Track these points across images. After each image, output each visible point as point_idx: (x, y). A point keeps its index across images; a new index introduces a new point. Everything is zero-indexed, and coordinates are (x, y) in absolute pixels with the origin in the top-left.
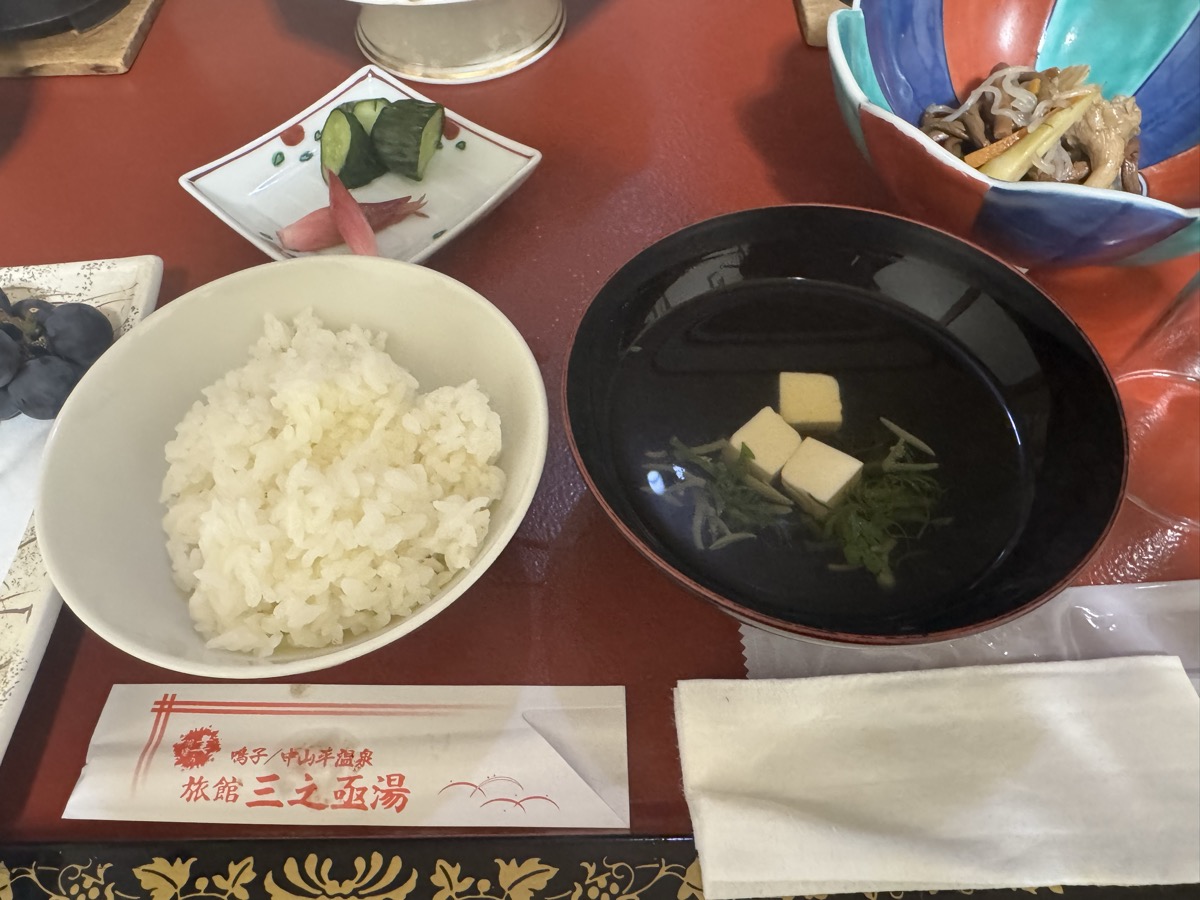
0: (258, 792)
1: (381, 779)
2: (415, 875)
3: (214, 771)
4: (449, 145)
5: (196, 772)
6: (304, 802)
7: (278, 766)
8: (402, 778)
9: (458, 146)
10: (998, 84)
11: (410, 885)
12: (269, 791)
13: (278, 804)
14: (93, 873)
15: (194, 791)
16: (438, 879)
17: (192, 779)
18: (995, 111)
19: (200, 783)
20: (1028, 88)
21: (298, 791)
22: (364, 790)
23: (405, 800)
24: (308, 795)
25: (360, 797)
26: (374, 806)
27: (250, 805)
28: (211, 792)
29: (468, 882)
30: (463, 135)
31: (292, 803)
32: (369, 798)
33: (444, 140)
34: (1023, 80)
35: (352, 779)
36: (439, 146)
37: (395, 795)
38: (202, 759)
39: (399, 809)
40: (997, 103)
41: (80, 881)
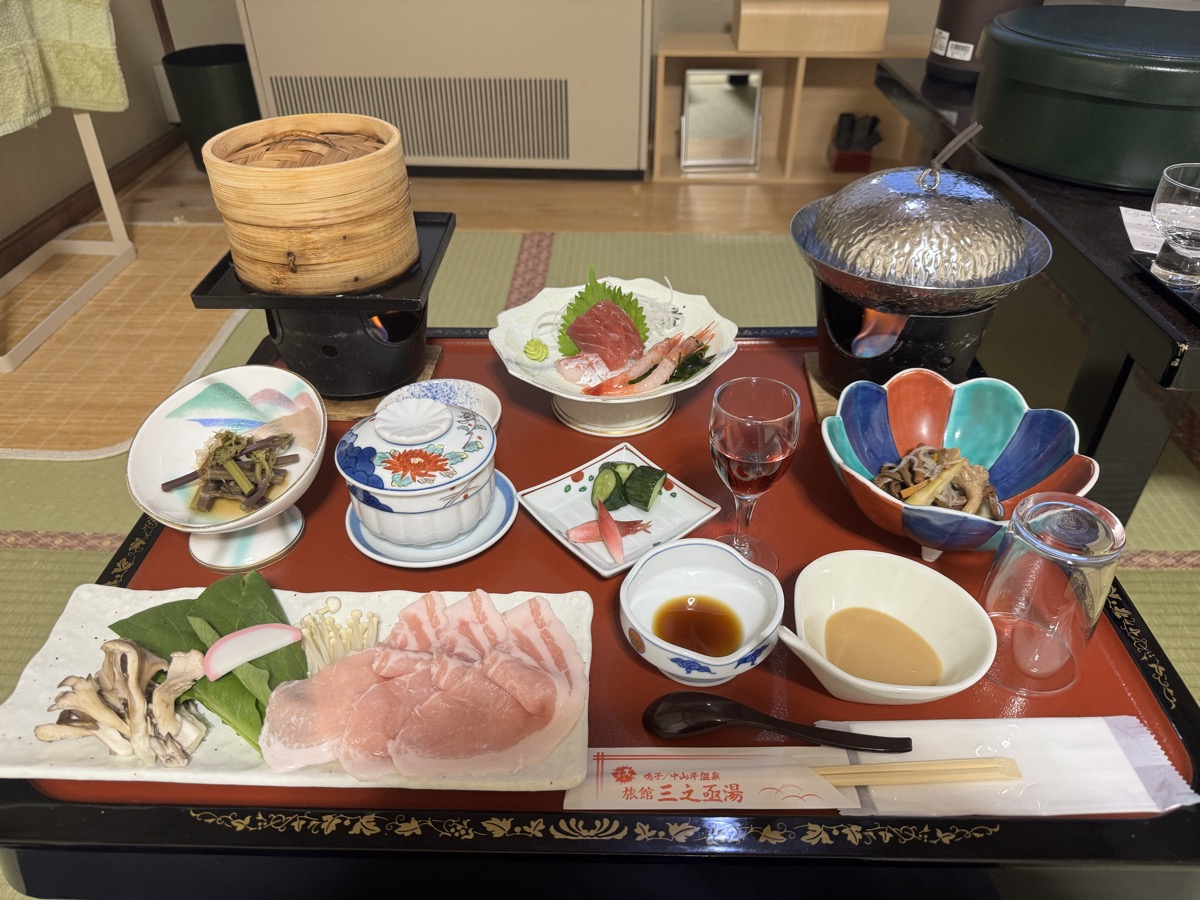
0: (663, 794)
1: (727, 787)
2: (626, 828)
3: (638, 783)
4: (666, 493)
5: (628, 785)
6: (687, 798)
7: (669, 780)
8: (738, 786)
9: (671, 494)
10: (916, 455)
11: (625, 832)
12: (668, 793)
13: (674, 800)
14: (461, 823)
15: (629, 794)
16: (638, 830)
17: (627, 789)
18: (915, 469)
19: (631, 790)
20: (932, 458)
21: (684, 793)
22: (719, 792)
23: (741, 797)
24: (689, 795)
25: (717, 796)
26: (725, 799)
27: (660, 800)
28: (638, 795)
29: (654, 832)
30: (675, 489)
31: (682, 799)
32: (722, 796)
33: (663, 490)
34: (931, 453)
35: (711, 787)
36: (660, 493)
37: (735, 794)
38: (629, 779)
39: (739, 801)
40: (916, 465)
41: (455, 827)
